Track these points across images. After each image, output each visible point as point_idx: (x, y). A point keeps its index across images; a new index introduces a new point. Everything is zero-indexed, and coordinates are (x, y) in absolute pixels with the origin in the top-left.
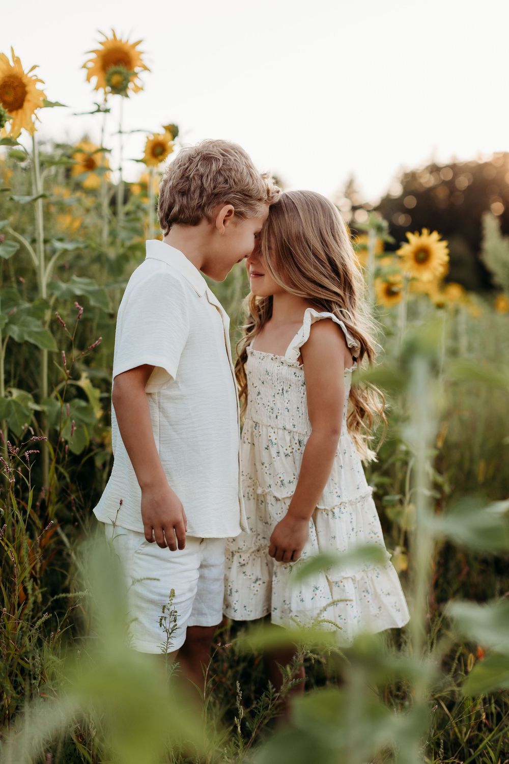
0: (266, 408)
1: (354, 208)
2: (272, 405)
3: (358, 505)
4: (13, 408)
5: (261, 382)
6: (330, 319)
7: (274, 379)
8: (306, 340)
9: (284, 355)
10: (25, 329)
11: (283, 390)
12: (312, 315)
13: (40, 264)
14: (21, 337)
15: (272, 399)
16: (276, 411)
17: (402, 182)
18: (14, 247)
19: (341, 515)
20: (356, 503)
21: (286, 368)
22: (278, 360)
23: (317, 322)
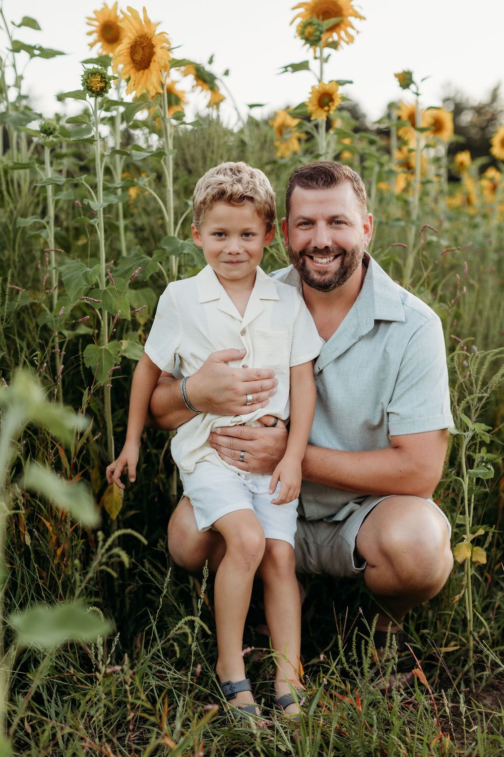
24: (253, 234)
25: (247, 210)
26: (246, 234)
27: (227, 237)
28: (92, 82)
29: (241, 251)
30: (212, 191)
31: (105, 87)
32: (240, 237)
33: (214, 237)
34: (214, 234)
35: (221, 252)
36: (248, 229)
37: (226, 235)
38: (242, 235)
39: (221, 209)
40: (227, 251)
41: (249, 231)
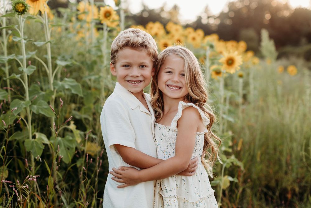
0: (163, 152)
1: (208, 17)
2: (166, 151)
3: (208, 199)
4: (35, 145)
5: (160, 139)
6: (192, 107)
7: (167, 138)
8: (180, 117)
9: (170, 126)
10: (40, 107)
11: (171, 143)
12: (182, 105)
13: (50, 72)
14: (38, 111)
15: (166, 148)
16: (168, 153)
17: (228, 6)
18: (33, 68)
19: (201, 205)
20: (207, 198)
21: (172, 132)
22: (168, 129)
23: (185, 108)
24: (146, 66)
25: (143, 53)
26: (142, 66)
27: (131, 68)
28: (18, 7)
29: (139, 75)
30: (122, 42)
31: (25, 9)
32: (138, 68)
33: (124, 67)
34: (124, 66)
35: (127, 75)
36: (143, 63)
37: (130, 67)
38: (139, 67)
39: (128, 51)
40: (131, 75)
41: (143, 64)
